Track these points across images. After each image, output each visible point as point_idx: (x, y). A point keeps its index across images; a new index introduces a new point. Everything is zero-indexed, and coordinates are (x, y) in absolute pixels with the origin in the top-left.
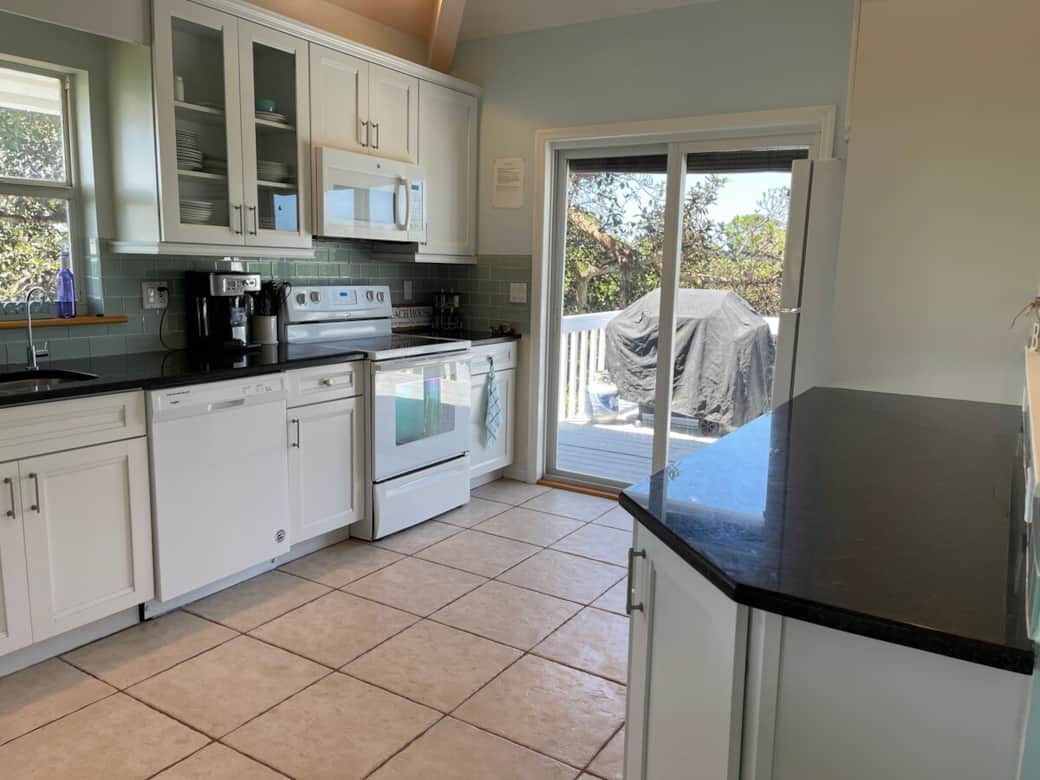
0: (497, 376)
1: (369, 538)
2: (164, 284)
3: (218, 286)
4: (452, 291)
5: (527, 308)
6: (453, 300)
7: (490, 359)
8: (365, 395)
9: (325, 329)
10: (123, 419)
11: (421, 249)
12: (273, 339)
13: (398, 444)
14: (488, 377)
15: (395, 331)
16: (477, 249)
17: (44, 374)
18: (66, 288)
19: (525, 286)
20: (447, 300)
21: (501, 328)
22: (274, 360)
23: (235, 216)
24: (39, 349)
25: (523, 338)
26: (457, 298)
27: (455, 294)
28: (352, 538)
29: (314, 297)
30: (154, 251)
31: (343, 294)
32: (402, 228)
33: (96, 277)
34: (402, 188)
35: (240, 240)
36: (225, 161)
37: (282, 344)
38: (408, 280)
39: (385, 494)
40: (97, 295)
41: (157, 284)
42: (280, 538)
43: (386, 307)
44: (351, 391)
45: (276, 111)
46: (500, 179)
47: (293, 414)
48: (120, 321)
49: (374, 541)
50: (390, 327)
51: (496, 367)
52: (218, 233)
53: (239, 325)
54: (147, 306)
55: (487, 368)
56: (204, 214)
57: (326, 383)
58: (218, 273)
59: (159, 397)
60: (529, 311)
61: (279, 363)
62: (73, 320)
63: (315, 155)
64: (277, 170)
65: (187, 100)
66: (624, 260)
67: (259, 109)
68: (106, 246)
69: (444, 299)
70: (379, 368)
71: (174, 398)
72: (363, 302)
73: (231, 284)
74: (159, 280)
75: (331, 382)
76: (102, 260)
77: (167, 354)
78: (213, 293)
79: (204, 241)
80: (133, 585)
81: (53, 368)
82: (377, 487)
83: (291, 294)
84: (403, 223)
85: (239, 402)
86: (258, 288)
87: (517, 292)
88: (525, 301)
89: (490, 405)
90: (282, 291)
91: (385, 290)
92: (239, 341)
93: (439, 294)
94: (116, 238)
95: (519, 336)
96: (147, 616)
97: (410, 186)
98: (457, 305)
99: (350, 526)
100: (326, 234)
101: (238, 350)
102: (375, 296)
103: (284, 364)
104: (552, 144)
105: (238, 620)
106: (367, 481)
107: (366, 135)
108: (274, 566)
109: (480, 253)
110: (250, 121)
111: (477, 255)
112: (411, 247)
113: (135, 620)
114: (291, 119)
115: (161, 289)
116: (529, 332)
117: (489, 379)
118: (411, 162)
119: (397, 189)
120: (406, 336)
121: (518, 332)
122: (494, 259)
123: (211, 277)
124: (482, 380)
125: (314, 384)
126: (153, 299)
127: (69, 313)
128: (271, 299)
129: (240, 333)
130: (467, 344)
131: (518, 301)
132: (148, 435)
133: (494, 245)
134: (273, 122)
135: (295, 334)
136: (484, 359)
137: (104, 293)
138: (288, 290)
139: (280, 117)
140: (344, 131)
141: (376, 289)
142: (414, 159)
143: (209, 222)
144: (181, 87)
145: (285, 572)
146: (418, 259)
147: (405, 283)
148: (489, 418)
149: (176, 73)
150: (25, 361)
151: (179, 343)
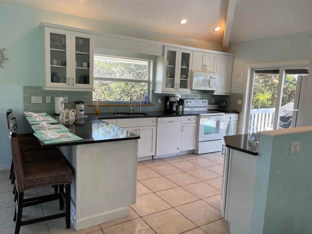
0: (232, 122)
1: (197, 154)
2: (162, 99)
3: (171, 99)
4: (224, 101)
5: (241, 106)
6: (223, 103)
7: (230, 118)
8: (198, 123)
9: (195, 109)
10: (153, 122)
11: (215, 91)
12: (181, 110)
13: (204, 134)
14: (229, 122)
15: (208, 110)
16: (230, 92)
17: (142, 114)
18: (146, 99)
19: (241, 101)
20: (222, 103)
21: (235, 111)
22: (181, 114)
23: (175, 86)
24: (141, 110)
25: (240, 113)
26: (224, 103)
27: (224, 102)
28: (193, 153)
29: (190, 102)
30: (161, 93)
31: (197, 101)
32: (211, 87)
33: (151, 97)
34: (211, 79)
35: (176, 90)
36: (174, 75)
37: (183, 111)
38: (213, 98)
39: (201, 145)
40: (151, 100)
41: (160, 99)
42: (178, 149)
43: (206, 104)
44: (195, 122)
45: (185, 65)
46: (237, 75)
47: (183, 125)
48: (154, 105)
49: (198, 154)
50: (207, 109)
51: (232, 120)
52: (172, 89)
53: (175, 107)
54: (158, 103)
55: (229, 120)
56: (170, 86)
57: (190, 119)
58: (171, 97)
59: (159, 119)
60: (242, 107)
61: (182, 115)
62: (146, 105)
63: (192, 73)
64: (184, 76)
65: (169, 65)
66: (289, 93)
67: (182, 65)
68: (153, 91)
69: (221, 103)
70: (201, 117)
71: (161, 119)
72: (201, 103)
73: (173, 99)
74: (161, 98)
75: (191, 119)
76: (152, 94)
77: (161, 112)
78: (170, 101)
79: (170, 91)
80: (152, 152)
81: (143, 113)
82: (199, 143)
83: (185, 101)
84: (211, 86)
85: (172, 121)
86: (179, 100)
87: (239, 102)
88: (241, 104)
89: (229, 129)
90: (184, 100)
91: (207, 101)
92: (174, 110)
93: (220, 102)
94: (154, 90)
95: (239, 113)
96: (154, 158)
97: (213, 78)
98: (224, 105)
99: (193, 150)
100: (193, 89)
101: (174, 112)
102: (204, 102)
103: (183, 115)
104: (250, 67)
105: (168, 162)
106: (197, 142)
107: (204, 68)
108: (177, 155)
109: (231, 92)
110: (180, 67)
111: (230, 93)
112: (213, 91)
113: (152, 159)
114: (188, 66)
115: (161, 99)
116: (241, 112)
117: (230, 122)
118: (214, 73)
119: (210, 79)
120: (211, 111)
121: (239, 112)
122: (235, 94)
123: (170, 98)
124: (228, 122)
125: (187, 120)
126: (160, 101)
127: (146, 103)
128: (181, 102)
129: (174, 109)
130: (224, 114)
131: (240, 104)
132: (157, 125)
133: (235, 91)
134: (184, 67)
135: (185, 109)
136: (229, 118)
137: (152, 100)
138: (185, 100)
139: (186, 66)
140: (199, 68)
141: (204, 100)
142: (215, 72)
143: (171, 87)
144: (168, 62)
145: (178, 156)
146: (214, 94)
147: (212, 99)
148: (229, 132)
149: (167, 60)
150: (139, 111)
151: (163, 110)
